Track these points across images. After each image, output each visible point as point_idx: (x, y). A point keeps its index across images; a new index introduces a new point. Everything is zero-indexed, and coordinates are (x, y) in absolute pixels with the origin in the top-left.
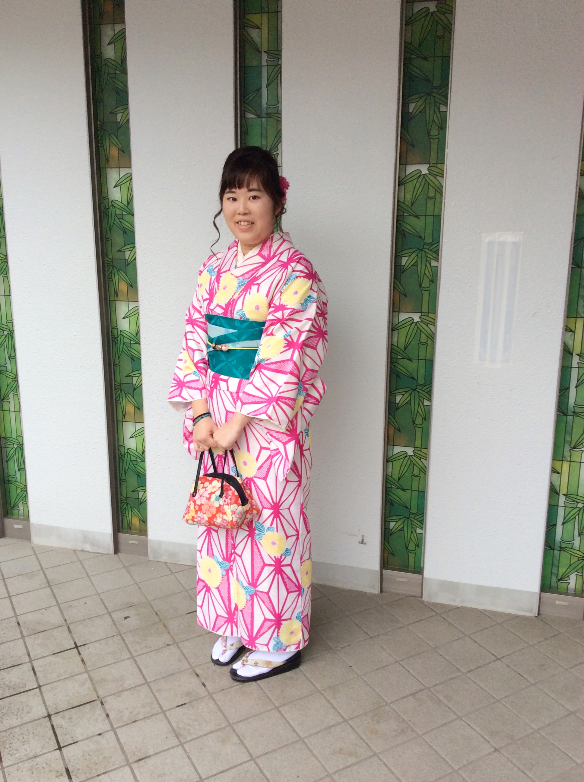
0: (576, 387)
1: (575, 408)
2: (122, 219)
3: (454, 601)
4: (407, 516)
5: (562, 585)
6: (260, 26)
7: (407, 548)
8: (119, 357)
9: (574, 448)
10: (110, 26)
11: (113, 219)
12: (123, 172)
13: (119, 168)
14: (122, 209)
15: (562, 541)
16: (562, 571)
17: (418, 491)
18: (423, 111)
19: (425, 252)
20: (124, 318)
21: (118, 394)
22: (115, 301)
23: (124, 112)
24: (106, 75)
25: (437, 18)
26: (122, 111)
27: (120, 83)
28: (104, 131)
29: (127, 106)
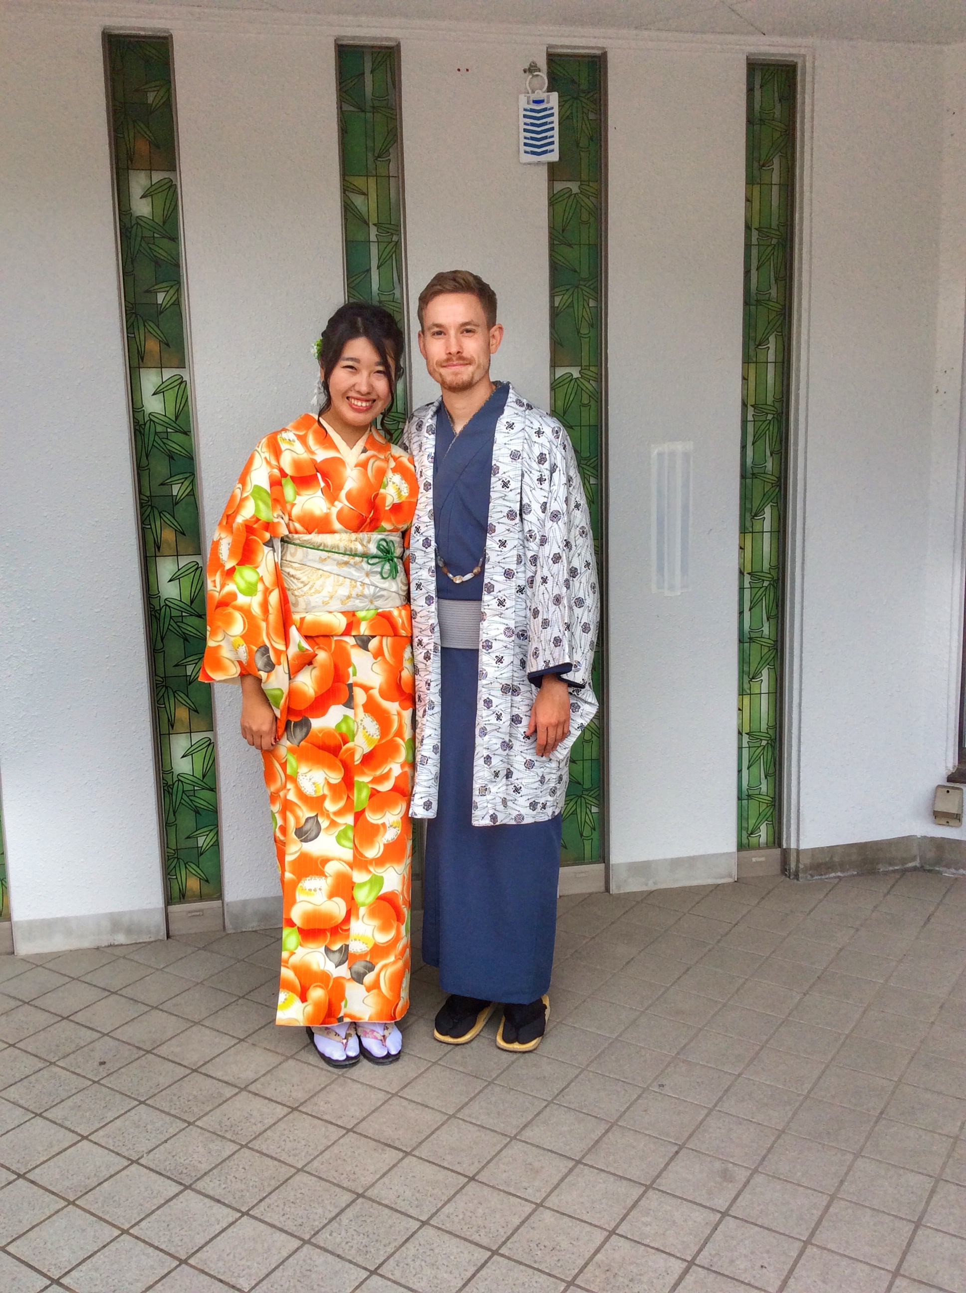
0: (750, 610)
1: (751, 633)
2: (167, 439)
3: (647, 885)
4: (579, 793)
5: (753, 840)
6: (365, 191)
7: (582, 835)
8: (162, 639)
9: (753, 678)
10: (144, 172)
11: (152, 439)
12: (168, 374)
13: (161, 368)
14: (166, 425)
15: (750, 787)
16: (752, 822)
17: (591, 760)
18: (571, 305)
20: (170, 581)
21: (161, 694)
22: (156, 556)
23: (168, 291)
24: (139, 239)
25: (580, 201)
26: (167, 289)
27: (160, 251)
28: (136, 316)
29: (173, 283)
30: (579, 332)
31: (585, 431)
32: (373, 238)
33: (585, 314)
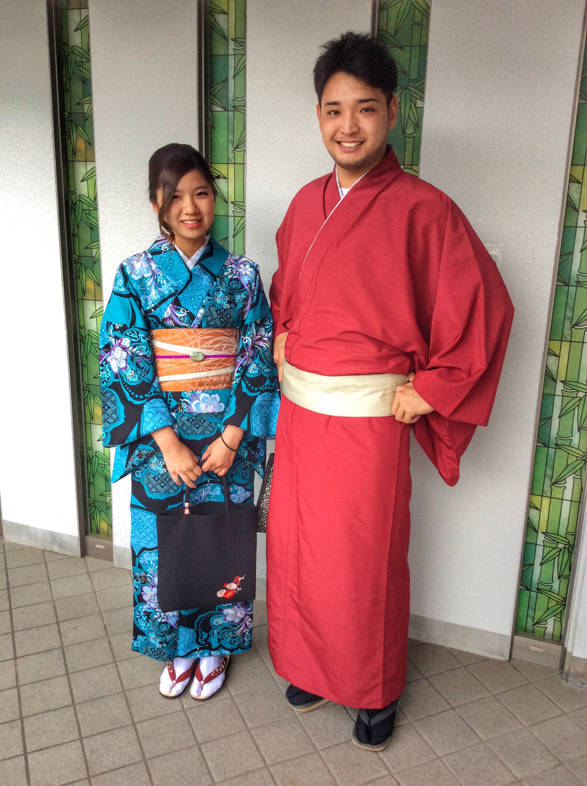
0: (560, 417)
1: (558, 440)
2: (89, 214)
5: (539, 629)
6: (227, 12)
8: (86, 358)
9: (555, 483)
10: (77, 11)
11: (80, 215)
12: (90, 166)
13: (86, 161)
14: (89, 205)
15: (540, 582)
20: (91, 318)
21: (86, 396)
22: (83, 299)
24: (73, 63)
26: (90, 101)
27: (86, 72)
28: (71, 123)
32: (231, 52)
33: (411, 114)
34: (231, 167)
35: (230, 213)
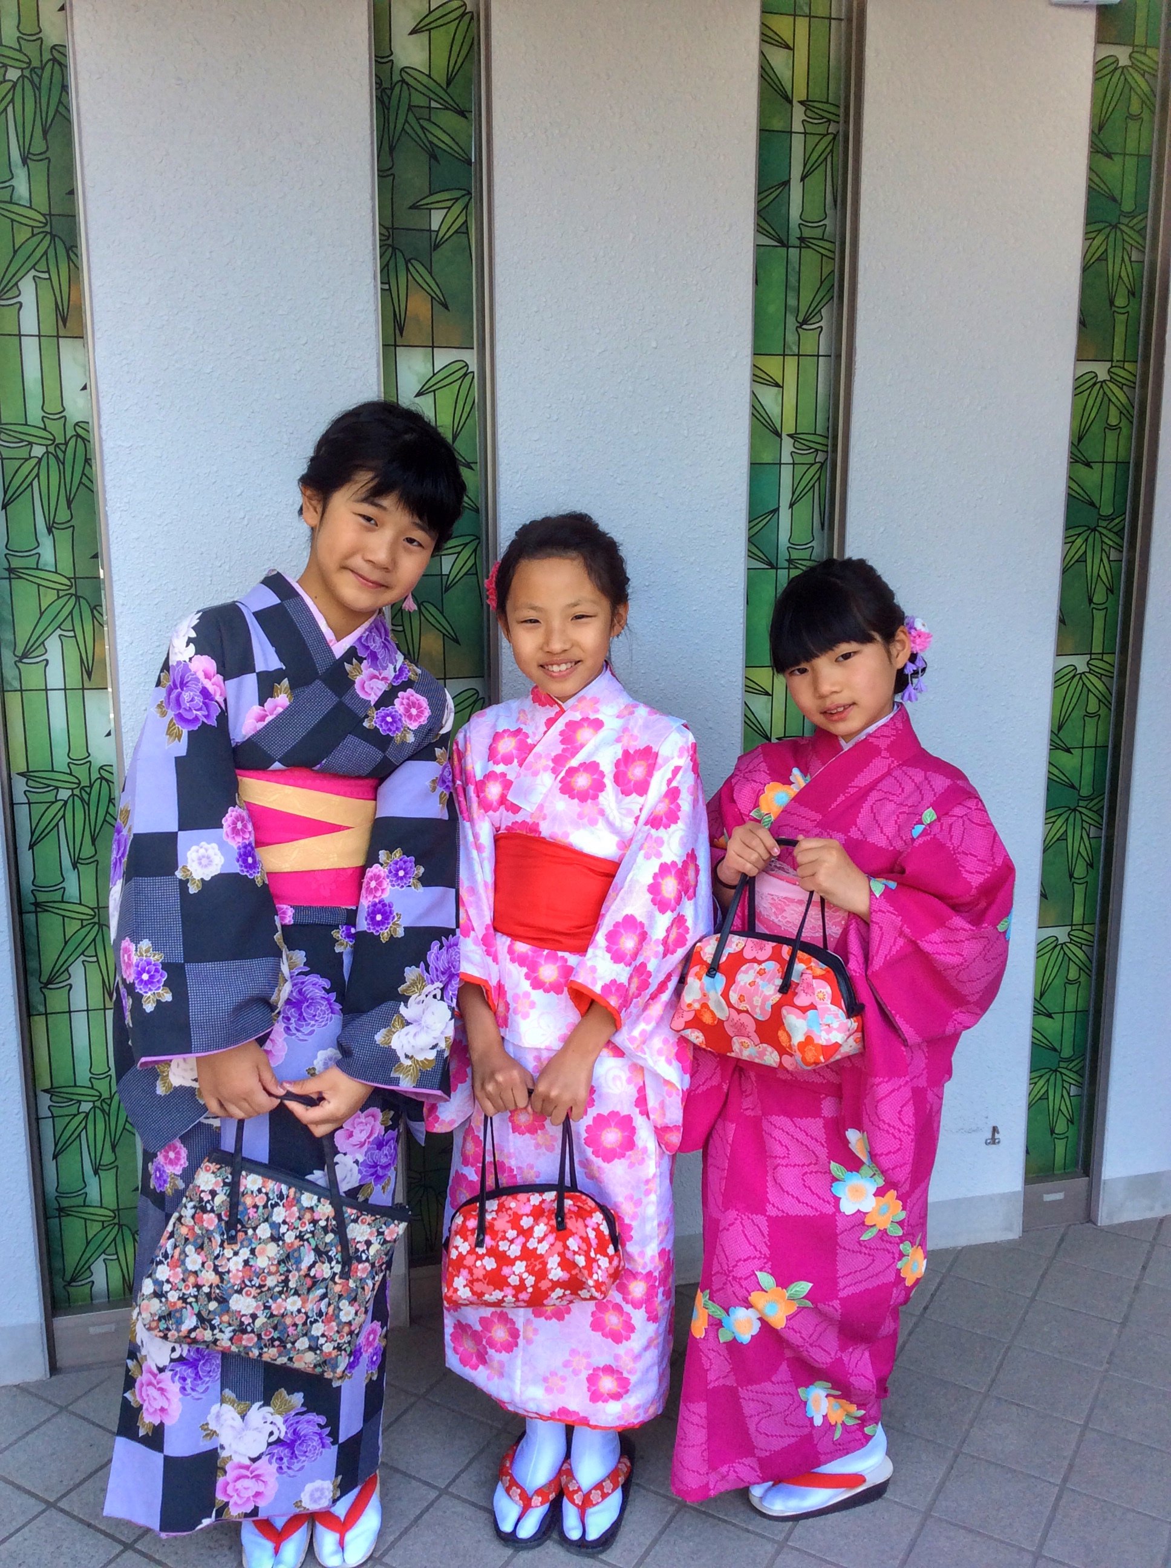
4: (1055, 1065)
6: (791, 42)
7: (1053, 1131)
12: (444, 358)
13: (433, 347)
17: (1077, 1012)
18: (1103, 257)
19: (1101, 533)
23: (449, 208)
24: (404, 107)
25: (1130, 79)
26: (449, 204)
27: (439, 133)
28: (394, 253)
29: (457, 194)
30: (1112, 303)
31: (1110, 469)
32: (797, 127)
33: (1123, 274)
34: (791, 362)
35: (786, 458)
